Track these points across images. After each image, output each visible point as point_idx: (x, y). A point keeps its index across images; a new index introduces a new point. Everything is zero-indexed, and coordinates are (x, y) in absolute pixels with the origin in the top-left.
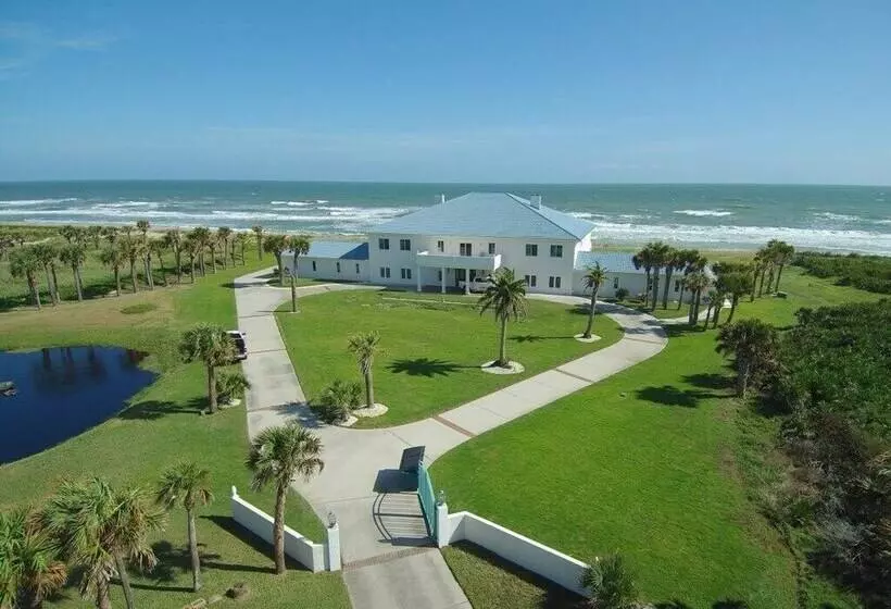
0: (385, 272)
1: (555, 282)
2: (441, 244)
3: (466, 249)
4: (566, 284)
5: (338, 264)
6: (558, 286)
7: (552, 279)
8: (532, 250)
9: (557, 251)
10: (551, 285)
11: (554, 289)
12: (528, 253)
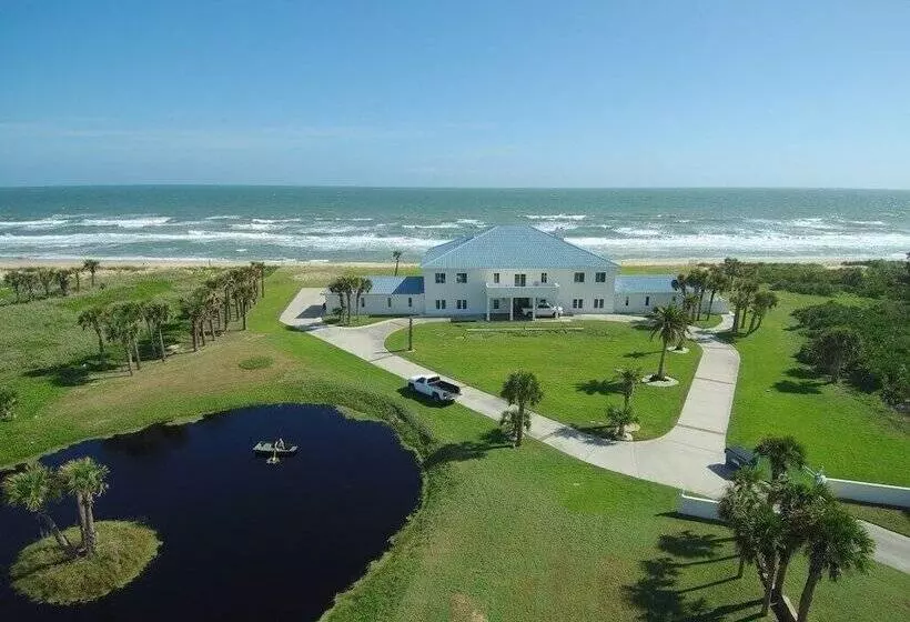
0: (441, 304)
1: (599, 304)
2: (497, 276)
3: (521, 280)
4: (608, 305)
5: (389, 300)
6: (602, 306)
7: (596, 301)
8: (580, 278)
9: (601, 277)
10: (596, 306)
11: (598, 309)
12: (576, 280)
